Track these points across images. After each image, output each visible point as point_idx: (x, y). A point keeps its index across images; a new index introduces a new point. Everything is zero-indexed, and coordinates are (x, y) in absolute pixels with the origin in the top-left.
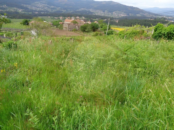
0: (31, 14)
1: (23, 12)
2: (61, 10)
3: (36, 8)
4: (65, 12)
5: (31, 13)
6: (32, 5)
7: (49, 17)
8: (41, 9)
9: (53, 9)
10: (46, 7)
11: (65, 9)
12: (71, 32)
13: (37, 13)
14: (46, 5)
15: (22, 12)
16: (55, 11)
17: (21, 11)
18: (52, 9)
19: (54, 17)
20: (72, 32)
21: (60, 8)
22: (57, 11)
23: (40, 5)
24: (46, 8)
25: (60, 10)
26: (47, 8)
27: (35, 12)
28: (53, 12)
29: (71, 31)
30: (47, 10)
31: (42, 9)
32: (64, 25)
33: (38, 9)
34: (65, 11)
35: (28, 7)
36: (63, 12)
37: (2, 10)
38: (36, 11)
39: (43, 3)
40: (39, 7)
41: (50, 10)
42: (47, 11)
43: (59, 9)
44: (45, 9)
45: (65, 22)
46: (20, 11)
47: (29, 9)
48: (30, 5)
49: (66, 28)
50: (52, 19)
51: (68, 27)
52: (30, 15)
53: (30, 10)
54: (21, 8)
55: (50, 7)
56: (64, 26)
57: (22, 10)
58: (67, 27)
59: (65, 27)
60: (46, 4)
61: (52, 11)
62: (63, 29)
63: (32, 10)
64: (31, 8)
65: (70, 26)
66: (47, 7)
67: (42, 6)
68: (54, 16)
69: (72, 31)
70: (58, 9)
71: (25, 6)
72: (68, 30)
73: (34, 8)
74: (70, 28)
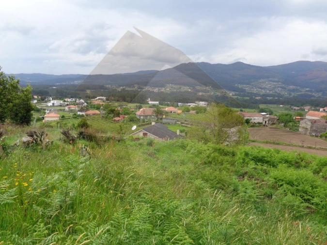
0: (247, 100)
1: (235, 97)
2: (310, 94)
3: (259, 90)
4: (320, 97)
5: (248, 98)
6: (253, 85)
7: (281, 106)
8: (268, 91)
9: (293, 91)
10: (278, 87)
11: (321, 91)
12: (316, 138)
13: (260, 98)
14: (280, 84)
15: (233, 97)
16: (295, 95)
17: (233, 95)
18: (290, 90)
19: (292, 107)
20: (318, 139)
21: (308, 89)
22: (301, 95)
23: (267, 85)
24: (278, 90)
25: (307, 93)
26: (280, 89)
27: (256, 97)
28: (291, 96)
29: (316, 136)
30: (279, 94)
31: (270, 91)
32: (301, 122)
33: (263, 92)
34: (320, 94)
35: (244, 89)
36: (314, 96)
37: (204, 94)
38: (258, 94)
39: (274, 81)
40: (264, 88)
41: (285, 94)
42: (279, 96)
43: (307, 91)
44: (276, 92)
45: (307, 117)
46: (231, 94)
47: (247, 91)
48: (250, 85)
49: (307, 129)
50: (286, 109)
51: (312, 127)
52: (245, 101)
53: (248, 93)
54: (233, 91)
55: (287, 88)
56: (302, 124)
57: (234, 93)
58: (309, 127)
59: (303, 128)
60: (280, 82)
61: (290, 94)
62: (298, 130)
63: (251, 93)
64: (250, 90)
65: (316, 125)
66: (281, 87)
67: (270, 87)
68: (292, 105)
69: (321, 136)
70: (304, 91)
71: (240, 86)
72: (310, 133)
73: (255, 91)
74: (315, 131)
